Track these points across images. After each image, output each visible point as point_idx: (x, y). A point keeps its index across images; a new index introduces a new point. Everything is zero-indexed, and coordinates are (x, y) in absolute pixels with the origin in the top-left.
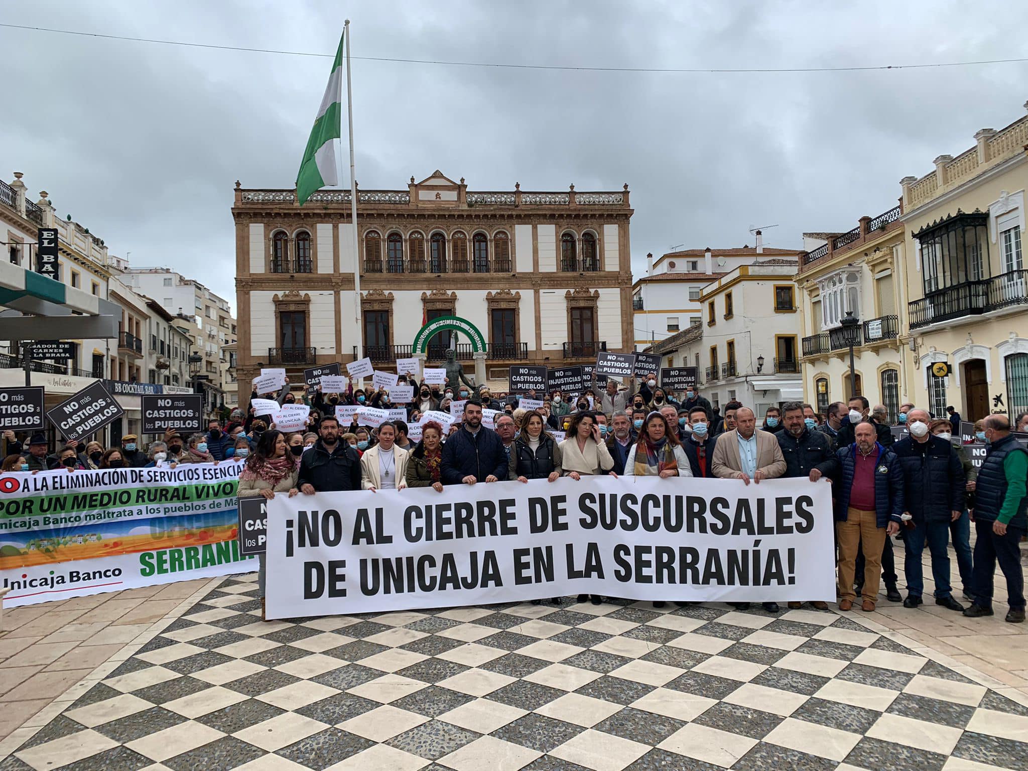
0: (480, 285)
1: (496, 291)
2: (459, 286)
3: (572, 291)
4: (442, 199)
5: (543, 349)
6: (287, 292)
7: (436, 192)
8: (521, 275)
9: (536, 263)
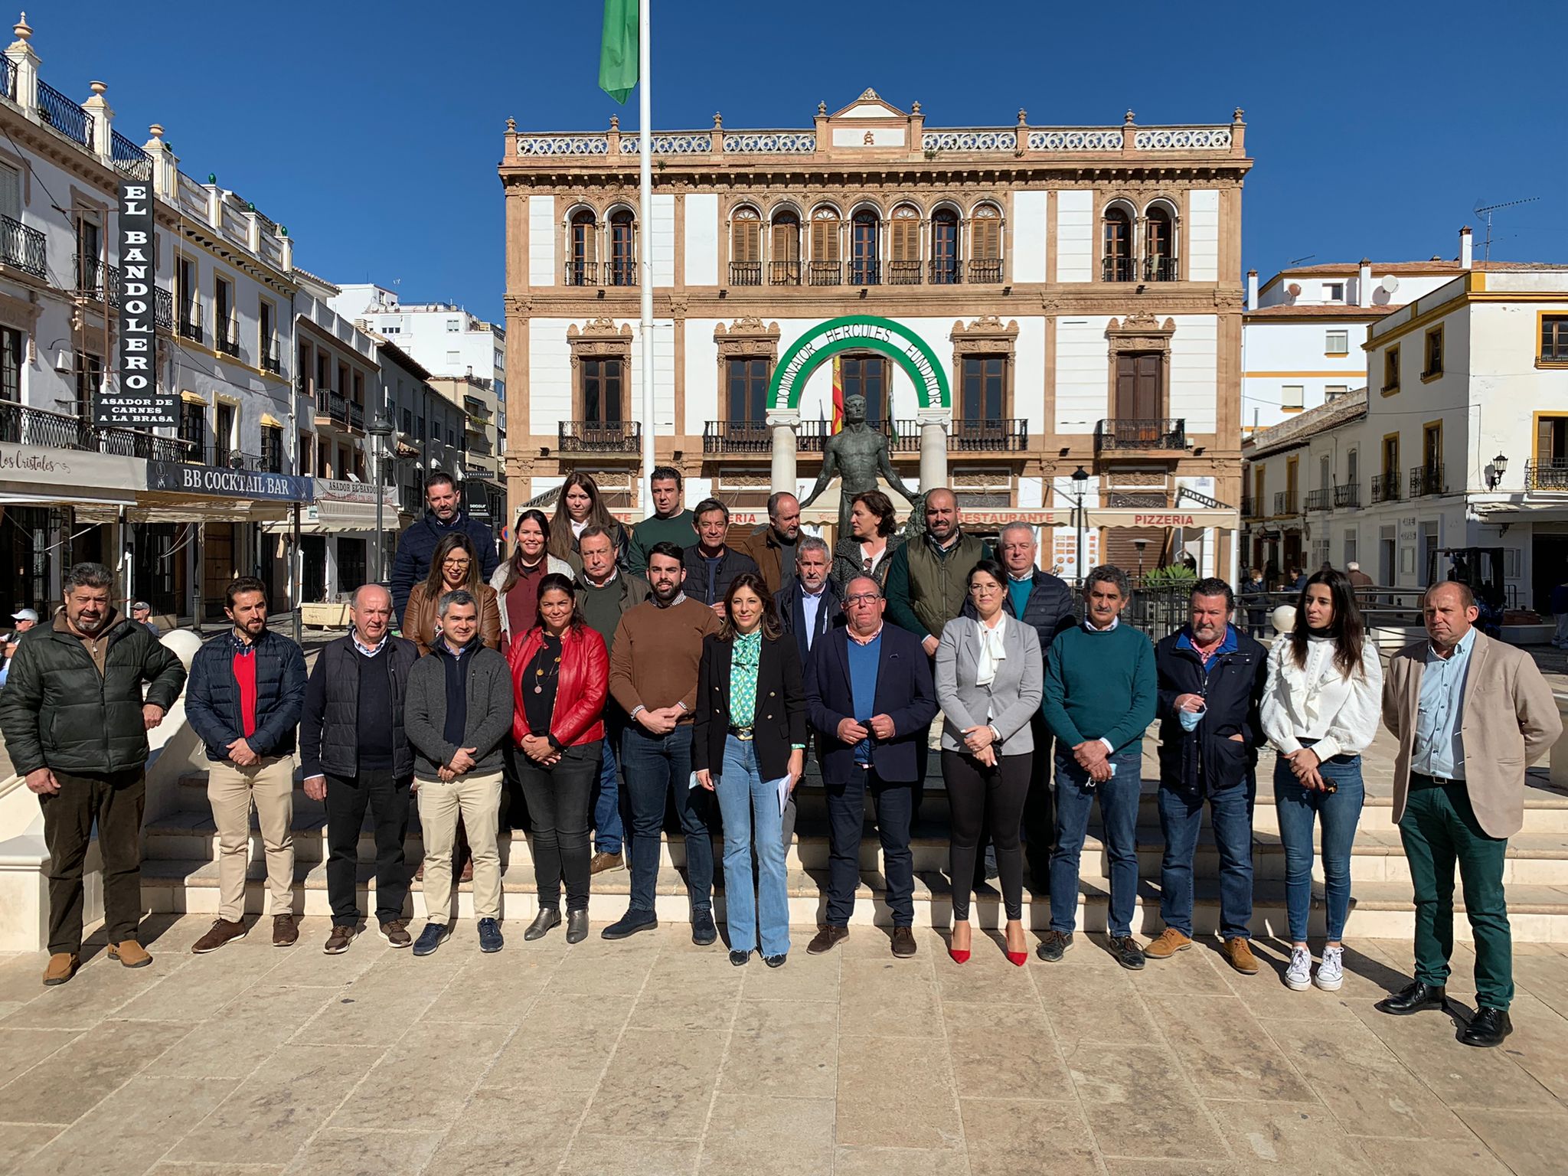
0: (941, 309)
1: (971, 319)
2: (901, 309)
3: (1121, 319)
4: (876, 144)
5: (1057, 432)
6: (592, 321)
7: (864, 131)
8: (1021, 290)
9: (1052, 265)
